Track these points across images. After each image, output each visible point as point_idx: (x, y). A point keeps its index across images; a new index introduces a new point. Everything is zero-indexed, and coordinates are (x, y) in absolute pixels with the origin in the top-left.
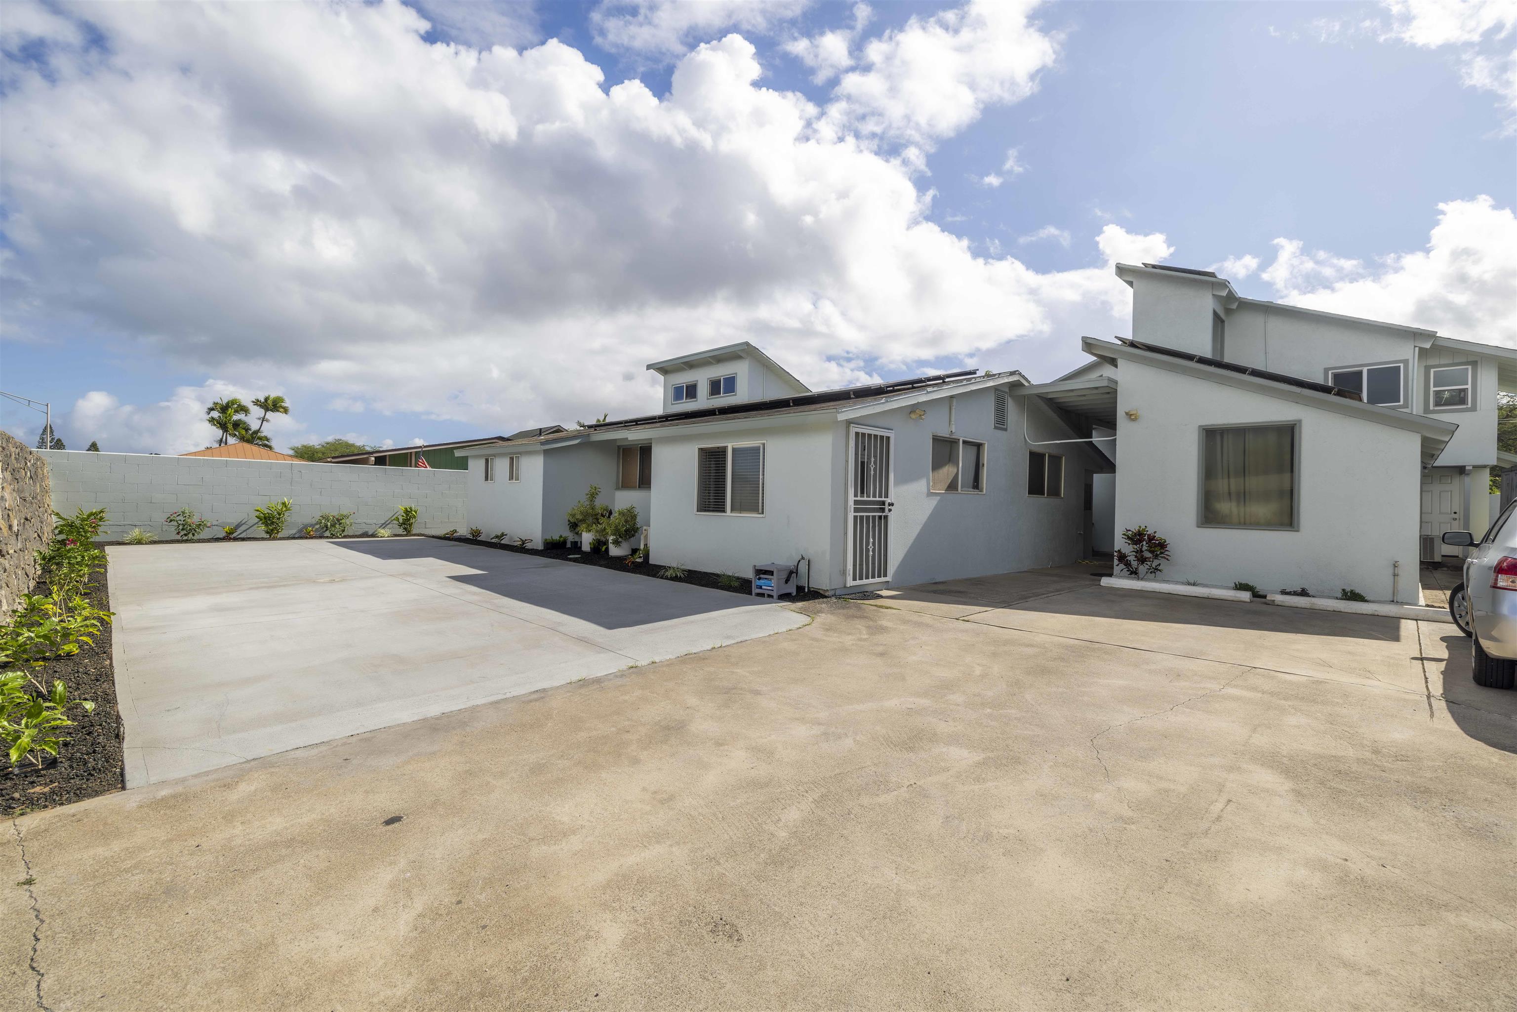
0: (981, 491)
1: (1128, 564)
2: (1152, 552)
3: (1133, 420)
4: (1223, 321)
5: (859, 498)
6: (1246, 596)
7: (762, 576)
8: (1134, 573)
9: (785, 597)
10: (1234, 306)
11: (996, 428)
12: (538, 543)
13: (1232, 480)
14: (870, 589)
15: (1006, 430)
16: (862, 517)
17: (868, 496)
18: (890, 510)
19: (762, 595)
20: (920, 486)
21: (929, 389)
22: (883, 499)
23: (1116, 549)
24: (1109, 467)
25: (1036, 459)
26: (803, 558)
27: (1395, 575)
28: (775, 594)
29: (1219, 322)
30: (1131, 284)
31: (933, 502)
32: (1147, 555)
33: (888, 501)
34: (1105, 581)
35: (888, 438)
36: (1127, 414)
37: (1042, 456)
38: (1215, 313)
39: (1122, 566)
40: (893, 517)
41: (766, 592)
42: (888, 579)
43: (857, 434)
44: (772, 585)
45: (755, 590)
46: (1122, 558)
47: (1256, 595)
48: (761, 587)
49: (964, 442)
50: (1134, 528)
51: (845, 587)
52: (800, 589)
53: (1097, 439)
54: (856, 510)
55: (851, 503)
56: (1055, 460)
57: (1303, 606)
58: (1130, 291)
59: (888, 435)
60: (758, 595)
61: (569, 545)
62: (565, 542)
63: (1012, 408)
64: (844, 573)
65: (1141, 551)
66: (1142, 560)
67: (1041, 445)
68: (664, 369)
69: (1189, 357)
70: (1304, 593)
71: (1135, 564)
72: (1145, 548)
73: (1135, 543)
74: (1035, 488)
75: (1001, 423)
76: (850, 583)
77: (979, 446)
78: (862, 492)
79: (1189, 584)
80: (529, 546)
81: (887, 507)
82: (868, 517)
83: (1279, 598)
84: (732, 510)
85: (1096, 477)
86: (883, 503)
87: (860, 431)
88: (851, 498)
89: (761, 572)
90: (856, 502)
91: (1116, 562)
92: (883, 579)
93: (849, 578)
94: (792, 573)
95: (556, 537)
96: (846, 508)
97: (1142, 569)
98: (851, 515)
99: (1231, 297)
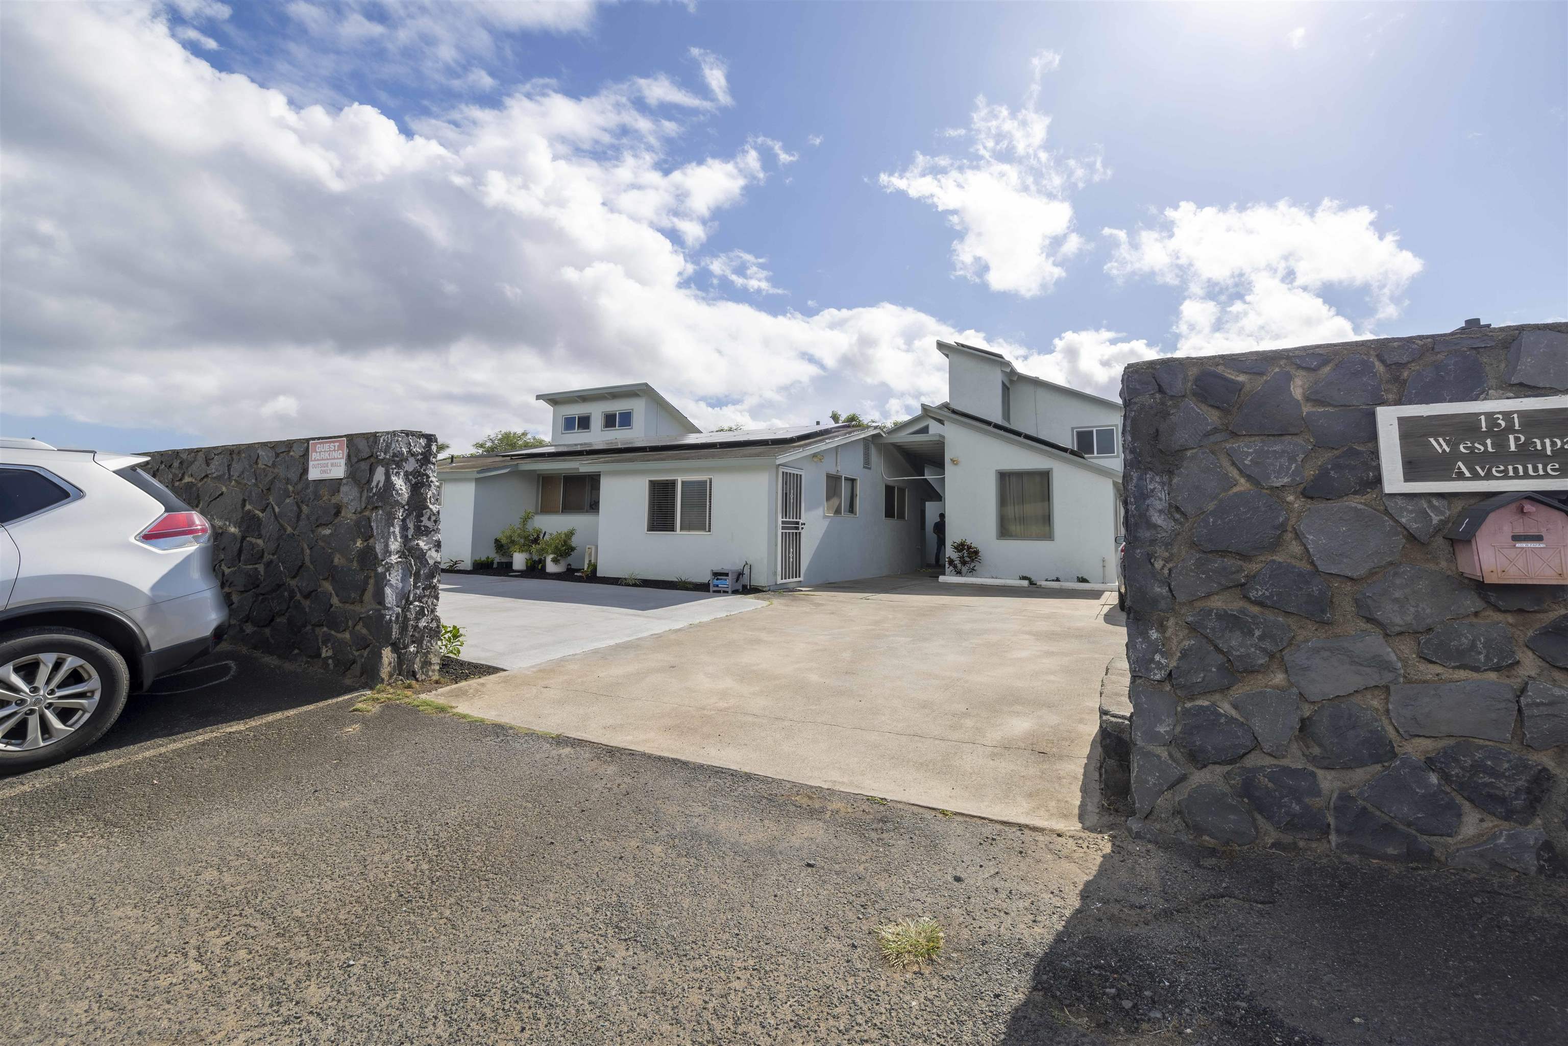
0: (856, 515)
1: (955, 567)
2: (970, 557)
3: (956, 464)
4: (1008, 389)
5: (784, 520)
6: (1025, 583)
7: (719, 577)
8: (959, 573)
9: (735, 592)
10: (1015, 378)
11: (864, 467)
12: (467, 565)
13: (1016, 507)
14: (791, 586)
15: (870, 469)
16: (786, 533)
17: (789, 518)
18: (802, 528)
19: (719, 592)
20: (820, 512)
21: (827, 441)
22: (798, 520)
23: (947, 556)
24: (938, 497)
25: (889, 490)
26: (747, 564)
27: (1104, 567)
28: (729, 590)
29: (1006, 389)
30: (947, 356)
31: (826, 523)
32: (967, 559)
33: (801, 521)
34: (942, 579)
35: (801, 475)
36: (951, 460)
37: (893, 488)
38: (1003, 383)
39: (951, 568)
40: (804, 533)
41: (722, 589)
42: (801, 579)
43: (783, 472)
44: (728, 583)
45: (712, 589)
46: (951, 562)
47: (1032, 583)
48: (717, 586)
49: (846, 479)
50: (958, 541)
51: (776, 584)
52: (744, 587)
53: (929, 476)
54: (783, 528)
55: (780, 523)
56: (902, 491)
57: (1057, 587)
58: (946, 360)
59: (799, 473)
60: (714, 592)
61: (495, 566)
62: (492, 563)
63: (873, 451)
64: (775, 574)
65: (963, 557)
66: (964, 563)
67: (892, 480)
68: (554, 400)
69: (988, 423)
70: (1058, 580)
71: (959, 566)
72: (965, 555)
73: (959, 551)
74: (889, 513)
75: (867, 465)
76: (780, 581)
77: (853, 481)
78: (786, 515)
79: (993, 578)
80: (460, 567)
81: (800, 527)
82: (789, 533)
83: (1044, 583)
84: (681, 529)
85: (927, 504)
86: (797, 523)
87: (785, 471)
88: (780, 520)
89: (717, 575)
90: (783, 522)
91: (947, 565)
92: (798, 579)
93: (779, 578)
94: (740, 574)
95: (484, 558)
96: (776, 527)
97: (964, 569)
98: (780, 531)
99: (1013, 372)
